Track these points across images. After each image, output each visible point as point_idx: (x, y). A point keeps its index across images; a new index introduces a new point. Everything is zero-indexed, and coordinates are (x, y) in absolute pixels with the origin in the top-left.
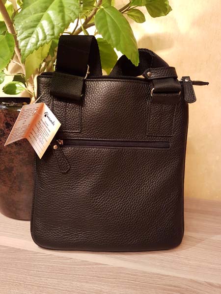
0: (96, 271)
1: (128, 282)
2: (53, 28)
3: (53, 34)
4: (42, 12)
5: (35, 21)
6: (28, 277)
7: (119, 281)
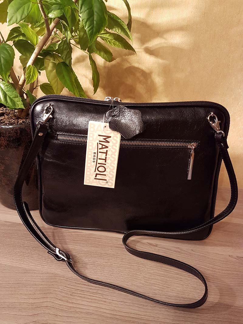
0: (73, 237)
1: (94, 243)
6: (26, 242)
7: (88, 243)
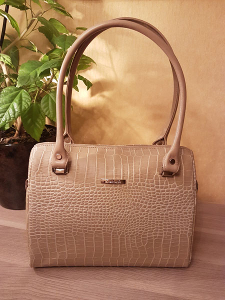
2: (14, 114)
3: (15, 117)
4: (9, 103)
5: (5, 109)
